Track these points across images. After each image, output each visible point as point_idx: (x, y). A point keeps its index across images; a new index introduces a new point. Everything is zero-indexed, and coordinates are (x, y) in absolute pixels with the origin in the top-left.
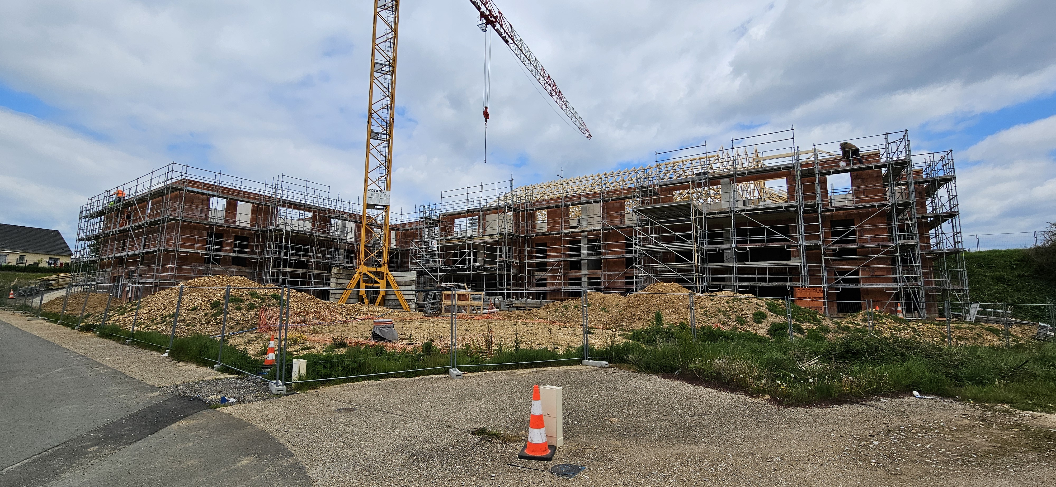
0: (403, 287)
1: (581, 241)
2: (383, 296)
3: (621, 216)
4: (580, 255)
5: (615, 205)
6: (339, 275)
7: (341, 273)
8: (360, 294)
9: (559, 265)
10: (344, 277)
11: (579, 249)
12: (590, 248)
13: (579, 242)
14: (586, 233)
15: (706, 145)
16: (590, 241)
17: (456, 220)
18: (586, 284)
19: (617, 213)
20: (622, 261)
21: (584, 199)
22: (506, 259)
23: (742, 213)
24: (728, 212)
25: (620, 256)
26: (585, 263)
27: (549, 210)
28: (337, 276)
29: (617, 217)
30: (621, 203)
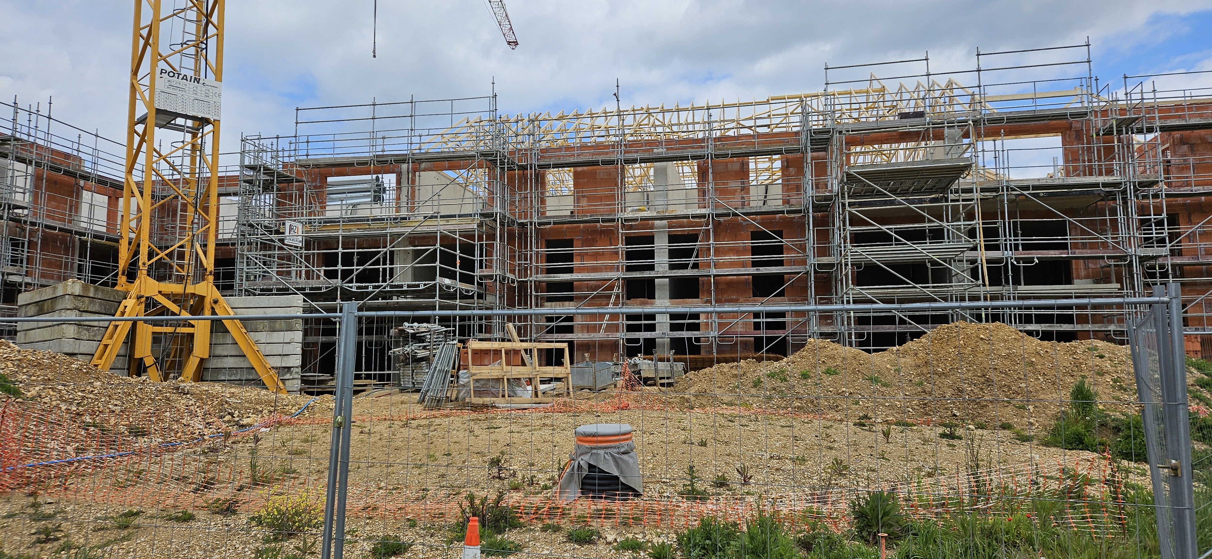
0: (262, 337)
1: (653, 237)
2: (202, 360)
3: (743, 189)
4: (651, 268)
5: (729, 166)
6: (87, 300)
7: (92, 295)
8: (137, 355)
9: (611, 288)
10: (96, 308)
11: (650, 254)
12: (673, 254)
13: (650, 239)
14: (665, 222)
15: (927, 59)
16: (673, 238)
17: (330, 179)
18: (667, 329)
19: (735, 184)
20: (746, 282)
21: (660, 151)
22: (498, 272)
23: (1025, 193)
24: (996, 190)
25: (743, 271)
26: (663, 285)
27: (579, 169)
28: (80, 305)
29: (734, 192)
30: (743, 164)
